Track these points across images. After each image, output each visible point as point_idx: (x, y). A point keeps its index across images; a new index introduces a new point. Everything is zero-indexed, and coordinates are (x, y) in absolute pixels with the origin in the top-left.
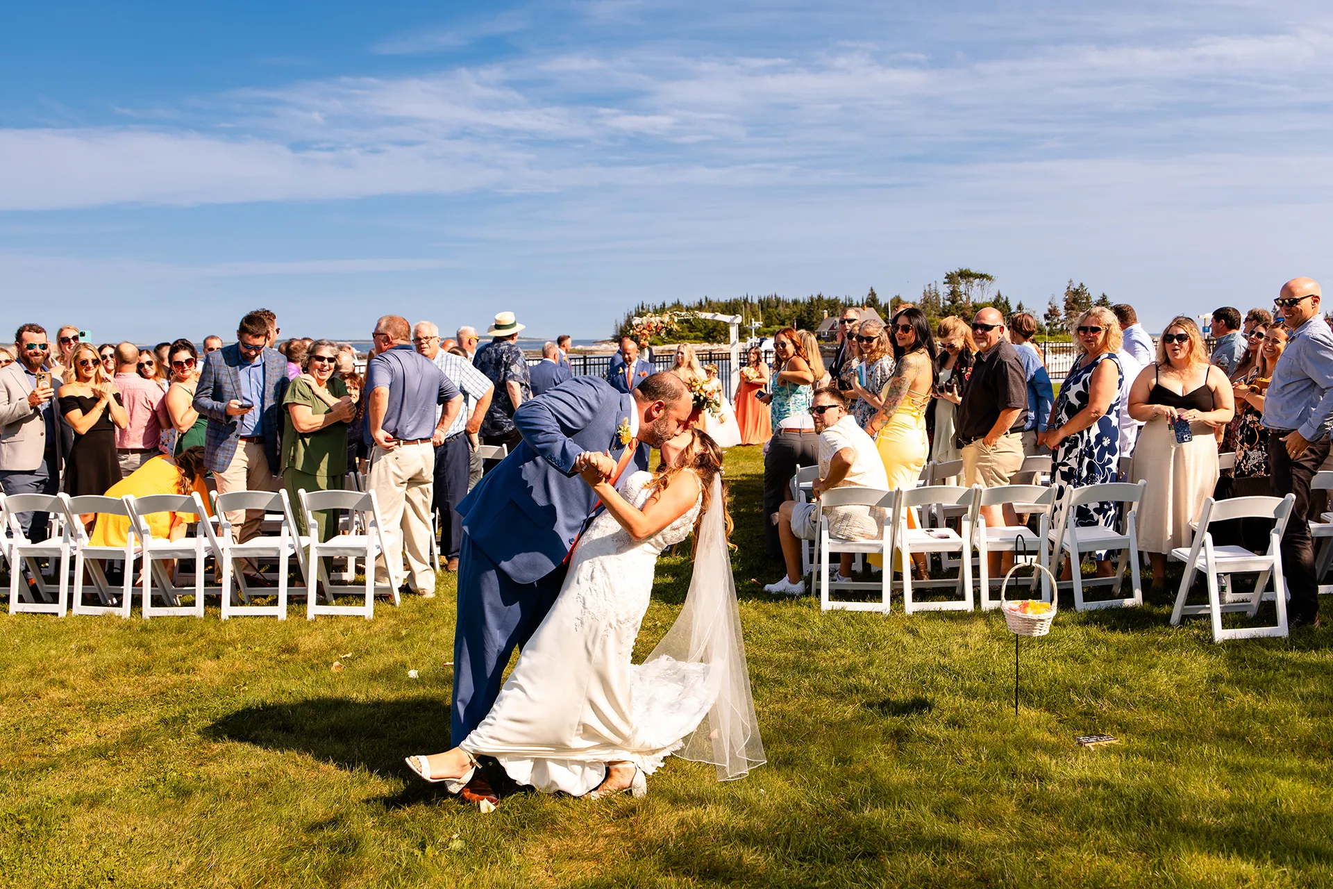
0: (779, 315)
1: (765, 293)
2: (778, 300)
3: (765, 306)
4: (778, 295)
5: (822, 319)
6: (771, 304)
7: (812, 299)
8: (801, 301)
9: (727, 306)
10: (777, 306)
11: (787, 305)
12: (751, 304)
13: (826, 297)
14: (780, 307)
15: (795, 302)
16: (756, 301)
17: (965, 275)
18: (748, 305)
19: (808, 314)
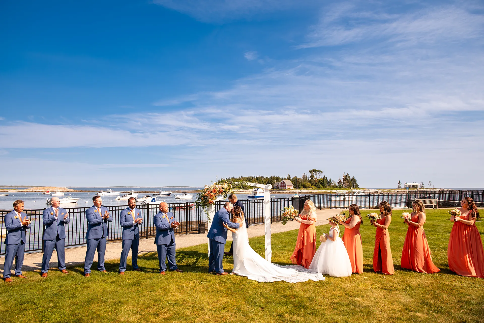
0: (262, 181)
1: (258, 175)
2: (262, 177)
3: (258, 179)
4: (262, 176)
5: (275, 183)
6: (260, 178)
7: (272, 177)
8: (268, 178)
9: (247, 179)
10: (262, 179)
11: (265, 179)
12: (254, 178)
13: (276, 176)
14: (263, 179)
15: (267, 178)
16: (255, 177)
17: (315, 171)
18: (253, 179)
19: (271, 181)
